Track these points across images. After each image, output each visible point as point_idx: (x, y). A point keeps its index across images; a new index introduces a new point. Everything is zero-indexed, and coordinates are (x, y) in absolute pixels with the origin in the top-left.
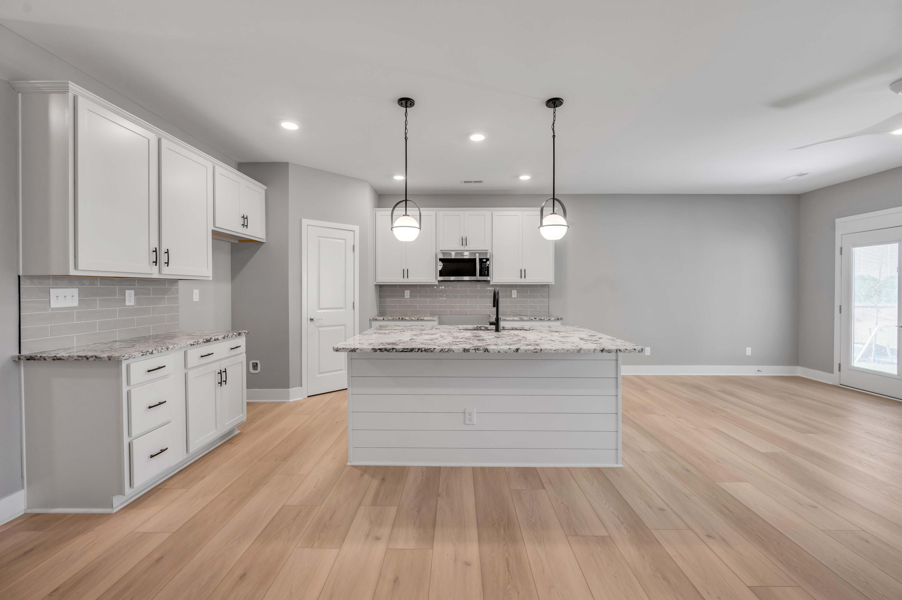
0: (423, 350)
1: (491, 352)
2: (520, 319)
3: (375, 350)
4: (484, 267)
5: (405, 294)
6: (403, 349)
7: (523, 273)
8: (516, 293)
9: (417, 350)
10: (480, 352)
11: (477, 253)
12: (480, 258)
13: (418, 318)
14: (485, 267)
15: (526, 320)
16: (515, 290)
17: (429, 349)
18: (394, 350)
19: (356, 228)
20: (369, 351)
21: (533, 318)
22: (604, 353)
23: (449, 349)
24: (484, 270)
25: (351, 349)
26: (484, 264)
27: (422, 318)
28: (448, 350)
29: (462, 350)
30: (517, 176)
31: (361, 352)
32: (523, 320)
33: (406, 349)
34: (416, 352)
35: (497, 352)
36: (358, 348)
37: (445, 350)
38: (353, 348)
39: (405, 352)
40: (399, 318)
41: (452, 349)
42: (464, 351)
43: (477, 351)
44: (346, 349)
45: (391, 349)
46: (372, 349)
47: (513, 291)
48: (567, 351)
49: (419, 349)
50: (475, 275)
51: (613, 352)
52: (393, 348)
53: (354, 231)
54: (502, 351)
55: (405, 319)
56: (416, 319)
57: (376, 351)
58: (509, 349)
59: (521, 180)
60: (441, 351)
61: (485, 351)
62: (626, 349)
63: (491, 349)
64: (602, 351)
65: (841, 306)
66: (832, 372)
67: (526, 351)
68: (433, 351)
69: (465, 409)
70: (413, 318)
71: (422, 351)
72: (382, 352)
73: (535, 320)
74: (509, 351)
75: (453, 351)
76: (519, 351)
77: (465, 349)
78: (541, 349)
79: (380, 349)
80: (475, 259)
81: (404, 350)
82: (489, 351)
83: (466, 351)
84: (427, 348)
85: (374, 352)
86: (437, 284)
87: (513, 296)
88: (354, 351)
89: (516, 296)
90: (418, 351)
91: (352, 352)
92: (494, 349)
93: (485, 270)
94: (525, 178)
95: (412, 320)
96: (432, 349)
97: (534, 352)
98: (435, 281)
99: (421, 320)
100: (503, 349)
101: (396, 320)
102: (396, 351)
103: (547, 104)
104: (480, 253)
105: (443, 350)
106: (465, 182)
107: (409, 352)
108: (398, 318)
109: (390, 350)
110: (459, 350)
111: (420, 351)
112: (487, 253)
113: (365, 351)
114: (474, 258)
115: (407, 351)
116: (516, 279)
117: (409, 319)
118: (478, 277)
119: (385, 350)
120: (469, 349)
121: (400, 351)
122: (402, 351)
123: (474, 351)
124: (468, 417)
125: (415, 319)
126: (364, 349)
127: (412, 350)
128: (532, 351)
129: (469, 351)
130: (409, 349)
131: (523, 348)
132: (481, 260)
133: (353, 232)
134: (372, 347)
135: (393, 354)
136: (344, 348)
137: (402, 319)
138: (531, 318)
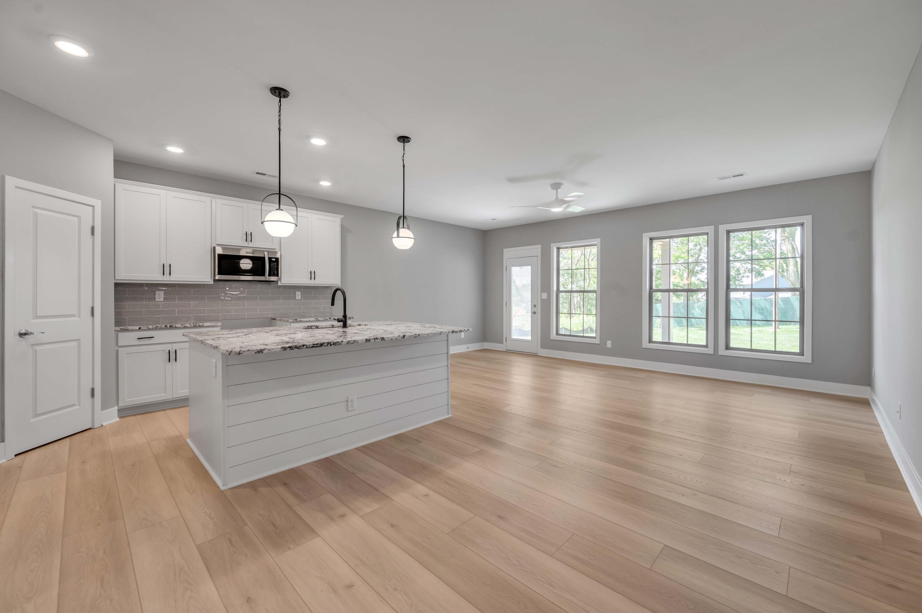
0: (332, 343)
1: (386, 340)
2: (315, 320)
3: (284, 349)
4: (273, 267)
5: (157, 296)
6: (313, 344)
7: (313, 275)
8: (300, 294)
9: (326, 344)
10: (379, 340)
11: (266, 251)
12: (269, 257)
13: (195, 325)
14: (275, 267)
15: (321, 320)
16: (300, 291)
17: (338, 342)
18: (305, 347)
19: (98, 203)
20: (278, 350)
21: (328, 318)
22: (454, 334)
23: (354, 340)
24: (273, 270)
25: (257, 351)
26: (273, 264)
27: (201, 324)
28: (353, 342)
29: (364, 341)
30: (318, 181)
31: (269, 352)
32: (319, 320)
33: (317, 344)
34: (326, 346)
35: (390, 339)
36: (266, 349)
37: (351, 342)
38: (260, 349)
39: (316, 347)
40: (166, 326)
41: (357, 340)
42: (366, 341)
43: (376, 340)
44: (251, 350)
45: (302, 346)
46: (282, 348)
47: (297, 292)
48: (434, 334)
49: (328, 343)
50: (263, 274)
51: (458, 332)
52: (303, 345)
53: (93, 206)
54: (394, 339)
55: (176, 327)
56: (193, 326)
57: (286, 350)
58: (399, 336)
59: (321, 185)
60: (347, 343)
61: (382, 340)
62: (465, 330)
63: (386, 337)
64: (453, 332)
65: (506, 302)
66: (503, 343)
67: (410, 337)
68: (340, 344)
69: (348, 398)
70: (188, 325)
71: (331, 345)
72: (292, 350)
73: (330, 320)
74: (398, 338)
75: (358, 342)
76: (405, 337)
77: (367, 339)
78: (419, 334)
79: (290, 347)
80: (264, 258)
81: (314, 346)
82: (385, 339)
83: (367, 341)
84: (335, 341)
85: (283, 351)
86: (213, 283)
87: (297, 298)
88: (261, 352)
89: (300, 298)
90: (327, 346)
91: (259, 353)
92: (388, 337)
93: (275, 270)
94: (325, 184)
95: (185, 327)
96: (340, 342)
97: (414, 337)
98: (210, 280)
99: (200, 326)
100: (394, 337)
101: (161, 329)
102: (307, 347)
103: (399, 139)
104: (268, 252)
105: (350, 342)
106: (257, 173)
107: (320, 347)
108: (164, 326)
109: (300, 347)
110: (362, 340)
111: (329, 345)
112: (276, 252)
113: (273, 351)
114: (263, 256)
115: (317, 347)
116: (306, 281)
117: (181, 327)
118: (267, 277)
119: (295, 348)
120: (370, 339)
121: (311, 347)
122: (312, 347)
123: (374, 340)
124: (350, 404)
125: (190, 326)
126: (272, 349)
127: (322, 345)
128: (413, 336)
129: (370, 341)
130: (319, 344)
131: (407, 334)
132: (270, 259)
133: (91, 208)
134: (280, 347)
135: (304, 351)
136: (248, 350)
137: (171, 326)
138: (326, 318)
